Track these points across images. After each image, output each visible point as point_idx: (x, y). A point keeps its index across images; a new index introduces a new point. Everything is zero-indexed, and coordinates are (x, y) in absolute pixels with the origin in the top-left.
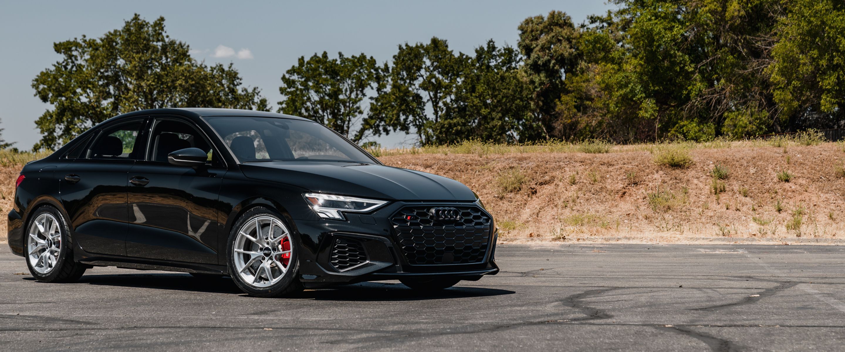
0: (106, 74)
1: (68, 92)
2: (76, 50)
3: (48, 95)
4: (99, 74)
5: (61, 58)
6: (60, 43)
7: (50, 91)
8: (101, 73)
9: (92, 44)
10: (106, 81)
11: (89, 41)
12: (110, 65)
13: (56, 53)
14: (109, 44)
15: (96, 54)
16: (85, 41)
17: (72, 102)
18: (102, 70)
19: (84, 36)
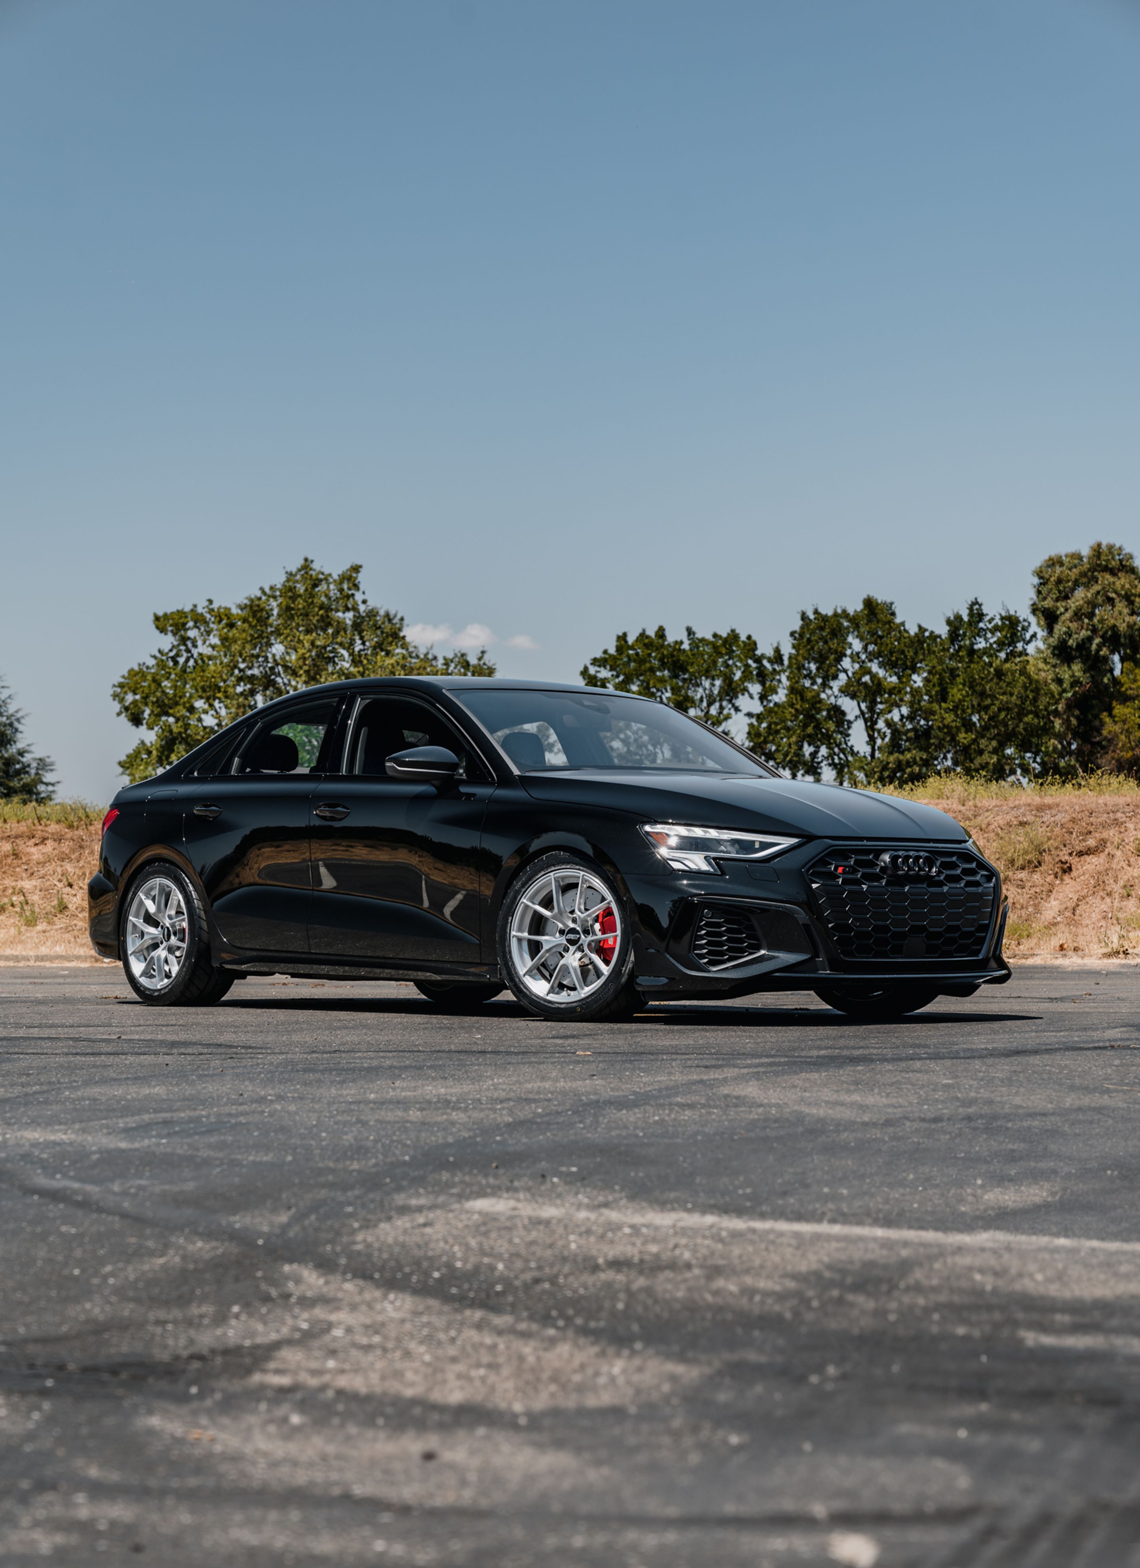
0: (249, 672)
1: (181, 707)
2: (196, 627)
3: (143, 712)
4: (236, 672)
5: (167, 641)
6: (165, 615)
7: (146, 704)
8: (241, 670)
9: (224, 617)
10: (249, 686)
11: (219, 609)
12: (258, 656)
13: (157, 632)
14: (254, 616)
15: (230, 634)
16: (211, 611)
17: (187, 726)
18: (242, 666)
19: (210, 602)
